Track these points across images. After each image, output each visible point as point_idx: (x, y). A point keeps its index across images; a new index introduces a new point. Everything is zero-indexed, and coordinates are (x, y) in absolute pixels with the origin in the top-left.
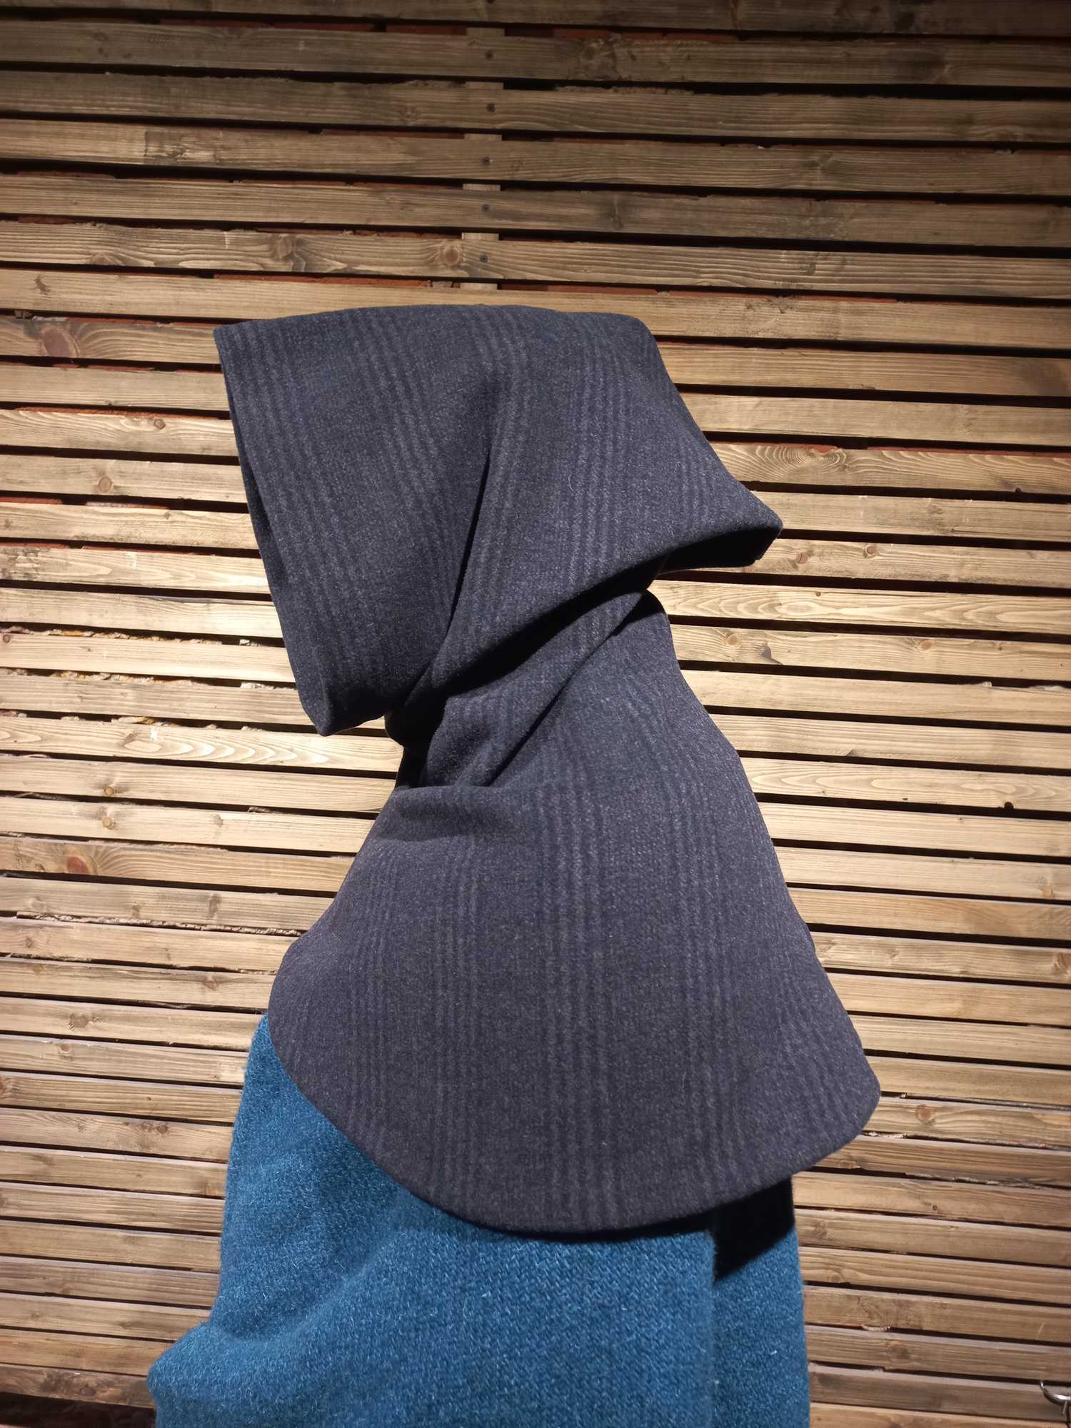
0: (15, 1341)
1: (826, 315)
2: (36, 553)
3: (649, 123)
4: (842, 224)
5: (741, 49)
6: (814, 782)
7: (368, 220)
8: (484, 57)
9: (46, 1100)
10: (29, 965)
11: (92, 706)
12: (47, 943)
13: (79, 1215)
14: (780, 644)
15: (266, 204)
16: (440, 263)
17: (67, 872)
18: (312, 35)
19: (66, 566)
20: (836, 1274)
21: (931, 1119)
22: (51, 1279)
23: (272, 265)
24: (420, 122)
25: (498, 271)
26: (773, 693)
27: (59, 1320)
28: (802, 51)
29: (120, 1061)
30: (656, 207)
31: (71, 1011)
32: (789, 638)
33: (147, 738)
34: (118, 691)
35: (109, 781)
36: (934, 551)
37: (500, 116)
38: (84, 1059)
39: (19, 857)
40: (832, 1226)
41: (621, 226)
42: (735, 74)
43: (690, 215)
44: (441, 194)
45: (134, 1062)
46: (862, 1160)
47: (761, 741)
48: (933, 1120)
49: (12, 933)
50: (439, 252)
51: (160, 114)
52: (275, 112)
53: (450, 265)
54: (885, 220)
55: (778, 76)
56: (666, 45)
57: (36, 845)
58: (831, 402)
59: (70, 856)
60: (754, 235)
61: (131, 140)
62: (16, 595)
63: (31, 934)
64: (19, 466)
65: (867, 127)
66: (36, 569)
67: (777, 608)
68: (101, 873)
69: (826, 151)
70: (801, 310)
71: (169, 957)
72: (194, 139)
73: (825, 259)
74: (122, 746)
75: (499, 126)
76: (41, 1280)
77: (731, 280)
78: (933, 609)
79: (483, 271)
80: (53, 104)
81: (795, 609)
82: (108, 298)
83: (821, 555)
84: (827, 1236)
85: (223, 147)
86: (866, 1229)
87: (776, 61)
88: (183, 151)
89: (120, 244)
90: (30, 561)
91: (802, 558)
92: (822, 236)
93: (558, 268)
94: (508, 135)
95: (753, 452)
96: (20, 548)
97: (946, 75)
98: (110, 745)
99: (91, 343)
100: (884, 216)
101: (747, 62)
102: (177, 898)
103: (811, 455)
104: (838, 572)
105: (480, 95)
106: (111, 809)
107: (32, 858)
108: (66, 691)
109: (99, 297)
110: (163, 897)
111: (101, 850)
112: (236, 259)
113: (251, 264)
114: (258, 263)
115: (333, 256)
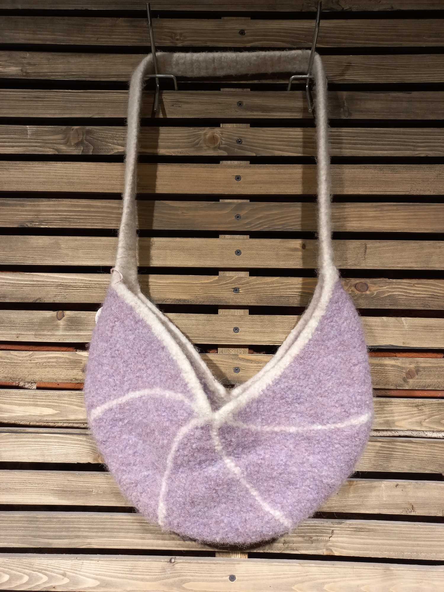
23: (66, 150)
53: (212, 146)
79: (240, 150)
112: (36, 146)
113: (48, 149)
114: (53, 149)
115: (115, 141)
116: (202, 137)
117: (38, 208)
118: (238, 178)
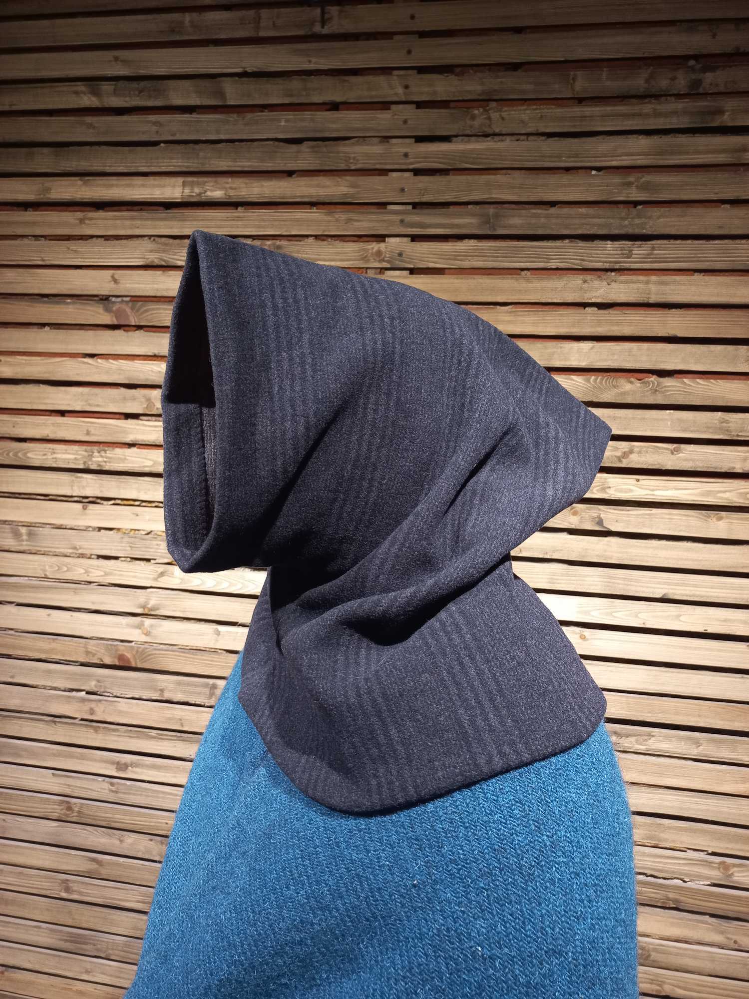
0: (74, 988)
1: (641, 286)
2: (105, 451)
3: (515, 161)
4: (651, 223)
5: (578, 109)
6: (637, 616)
7: (324, 231)
8: (402, 123)
9: (99, 820)
10: (91, 726)
11: (138, 552)
12: (104, 711)
13: (118, 902)
14: (610, 516)
15: (257, 223)
16: (371, 258)
17: (117, 664)
18: (290, 115)
19: (124, 460)
20: (658, 988)
21: (730, 873)
22: (99, 946)
24: (359, 166)
25: (410, 263)
26: (605, 551)
27: (103, 976)
28: (621, 109)
29: (148, 796)
30: (520, 216)
31: (117, 760)
32: (616, 512)
33: (172, 575)
34: (155, 543)
35: (147, 603)
36: (723, 450)
37: (412, 160)
38: (124, 793)
39: (88, 653)
40: (655, 950)
41: (495, 230)
42: (574, 126)
43: (543, 220)
44: (372, 213)
45: (158, 797)
46: (676, 901)
47: (596, 585)
48: (732, 874)
49: (81, 704)
50: (370, 251)
51: (192, 170)
52: (265, 164)
54: (682, 219)
55: (605, 126)
56: (526, 109)
57: (98, 644)
58: (645, 345)
59: (120, 653)
60: (589, 233)
61: (174, 186)
62: (92, 479)
63: (93, 705)
64: (96, 395)
65: (668, 157)
66: (105, 462)
67: (607, 490)
68: (140, 666)
69: (640, 175)
70: (621, 282)
71: (182, 726)
72: (212, 184)
73: (640, 247)
74: (156, 579)
75: (411, 167)
76: (92, 946)
77: (574, 264)
78: (725, 492)
80: (127, 167)
81: (621, 491)
82: (156, 286)
83: (640, 452)
84: (651, 958)
85: (231, 188)
86: (681, 955)
87: (603, 116)
88: (206, 192)
89: (164, 251)
90: (102, 457)
91: (625, 455)
92: (637, 231)
93: (451, 259)
94: (417, 172)
95: (588, 381)
96: (95, 448)
97: (726, 119)
98: (148, 579)
99: (144, 315)
100: (682, 216)
101: (583, 117)
102: (189, 684)
103: (631, 382)
104: (652, 465)
105: (399, 147)
106: (148, 622)
107: (96, 654)
108: (121, 542)
109: (151, 286)
110: (179, 683)
111: (140, 650)
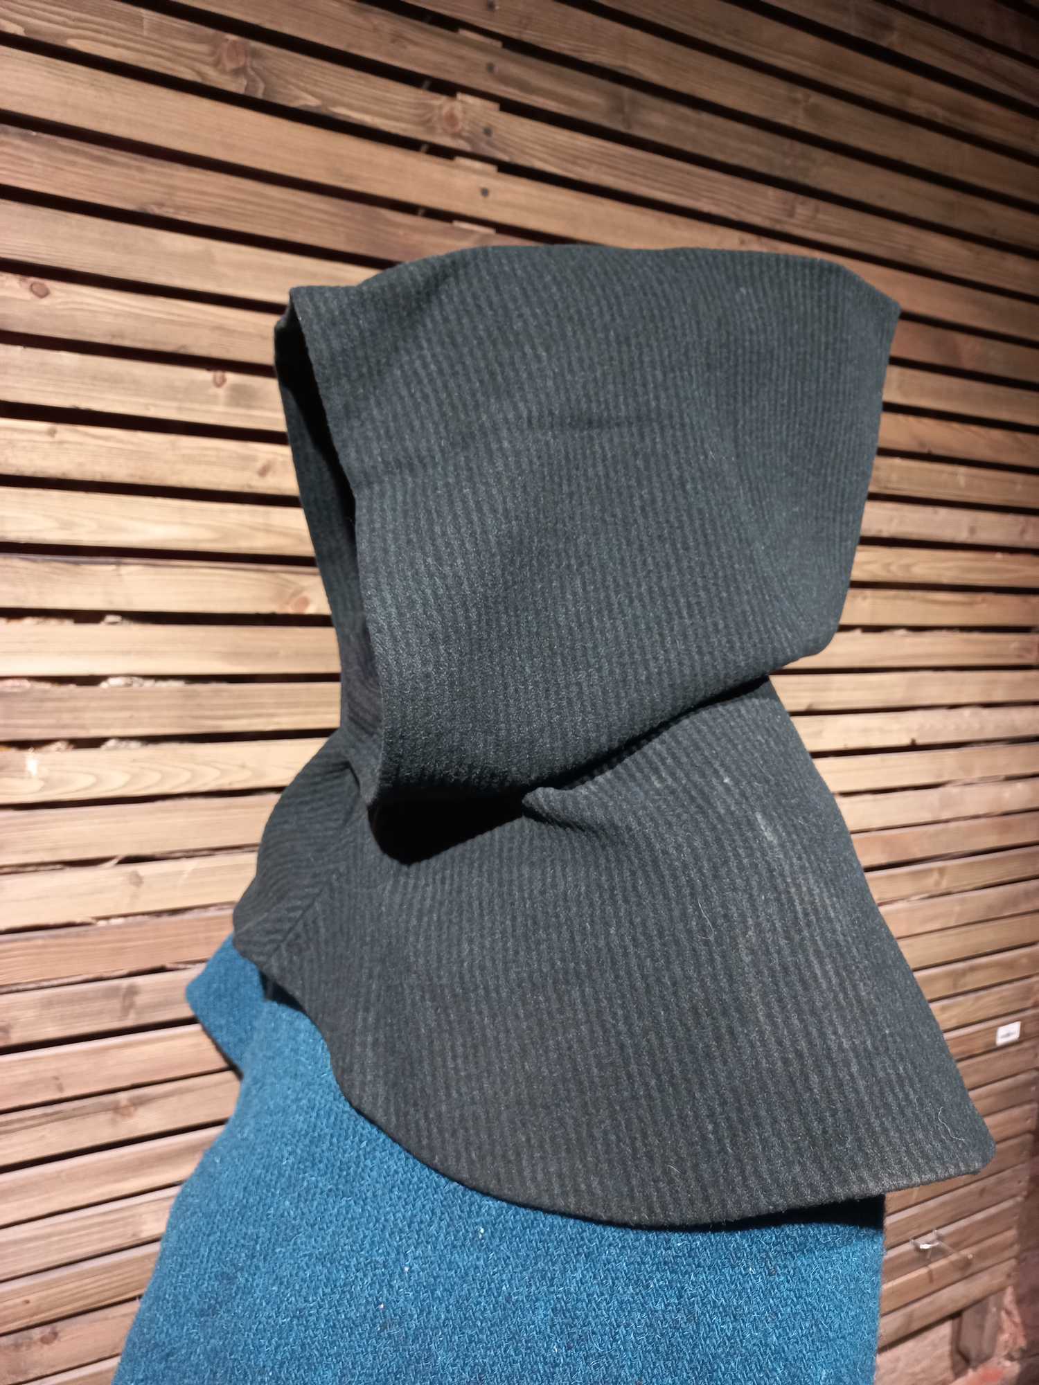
4: (815, 170)
16: (438, 126)
23: (215, 77)
30: (662, 113)
33: (21, 770)
41: (629, 127)
44: (440, 36)
53: (450, 131)
54: (845, 174)
60: (748, 166)
65: (837, 75)
69: (809, 92)
71: (60, 1088)
73: (802, 203)
77: (727, 211)
79: (485, 147)
92: (800, 178)
112: (160, 56)
113: (182, 69)
114: (193, 69)
115: (302, 84)
116: (437, 111)
117: (170, 182)
118: (485, 192)
